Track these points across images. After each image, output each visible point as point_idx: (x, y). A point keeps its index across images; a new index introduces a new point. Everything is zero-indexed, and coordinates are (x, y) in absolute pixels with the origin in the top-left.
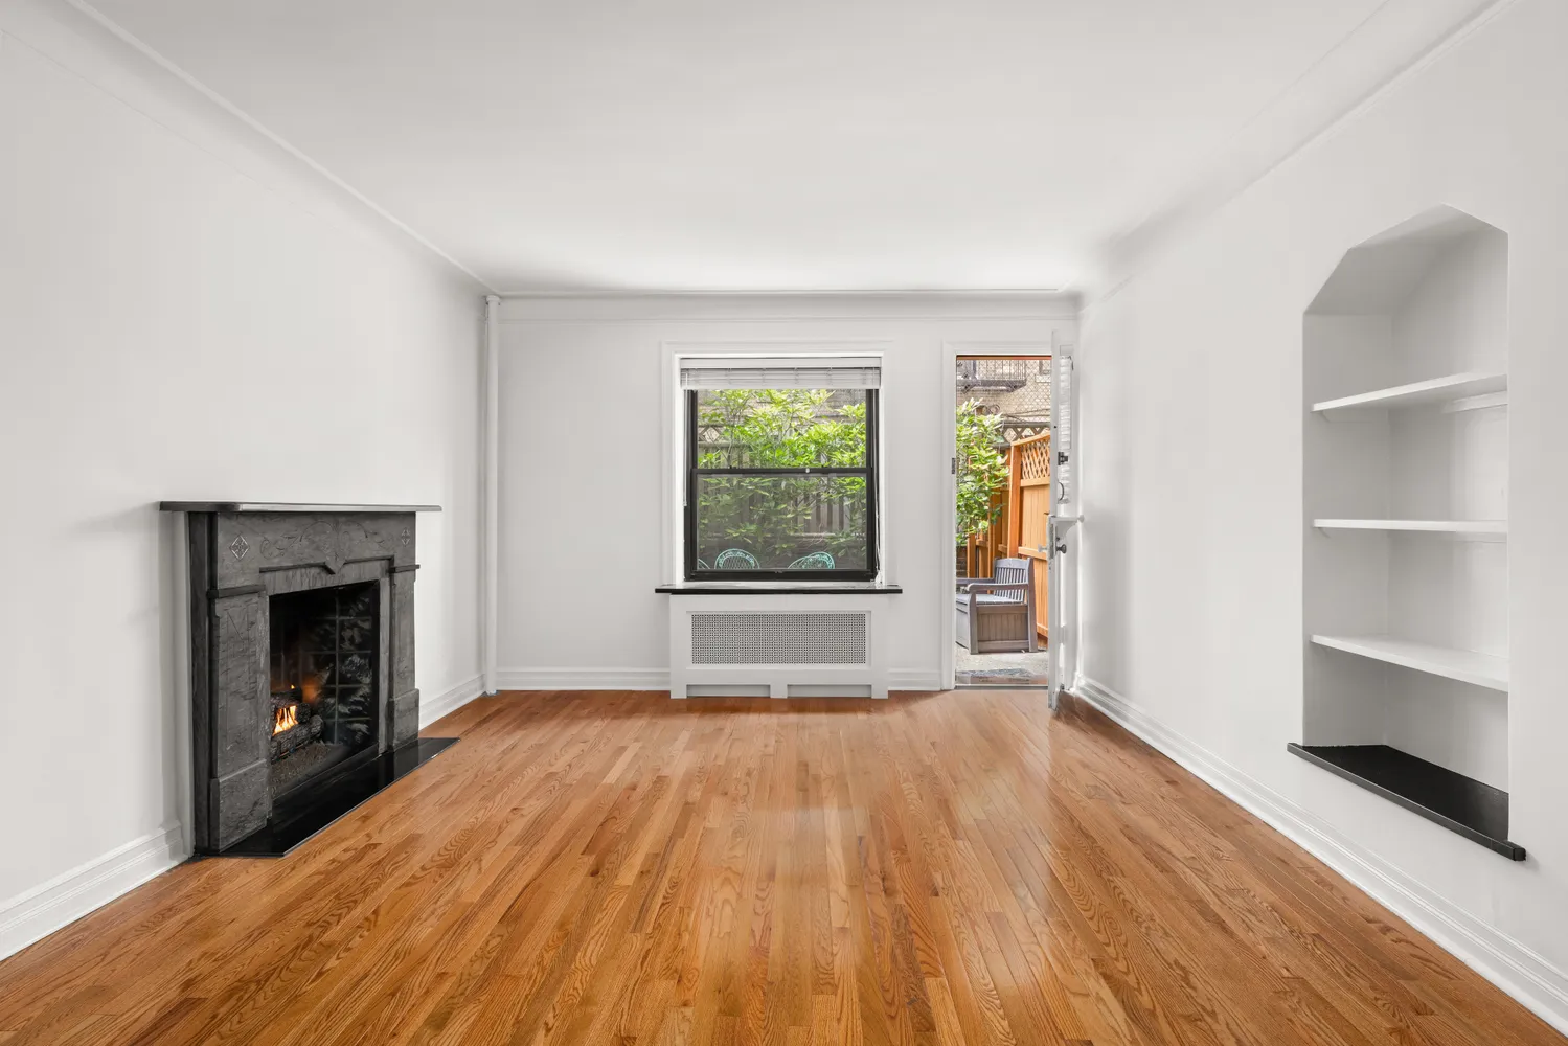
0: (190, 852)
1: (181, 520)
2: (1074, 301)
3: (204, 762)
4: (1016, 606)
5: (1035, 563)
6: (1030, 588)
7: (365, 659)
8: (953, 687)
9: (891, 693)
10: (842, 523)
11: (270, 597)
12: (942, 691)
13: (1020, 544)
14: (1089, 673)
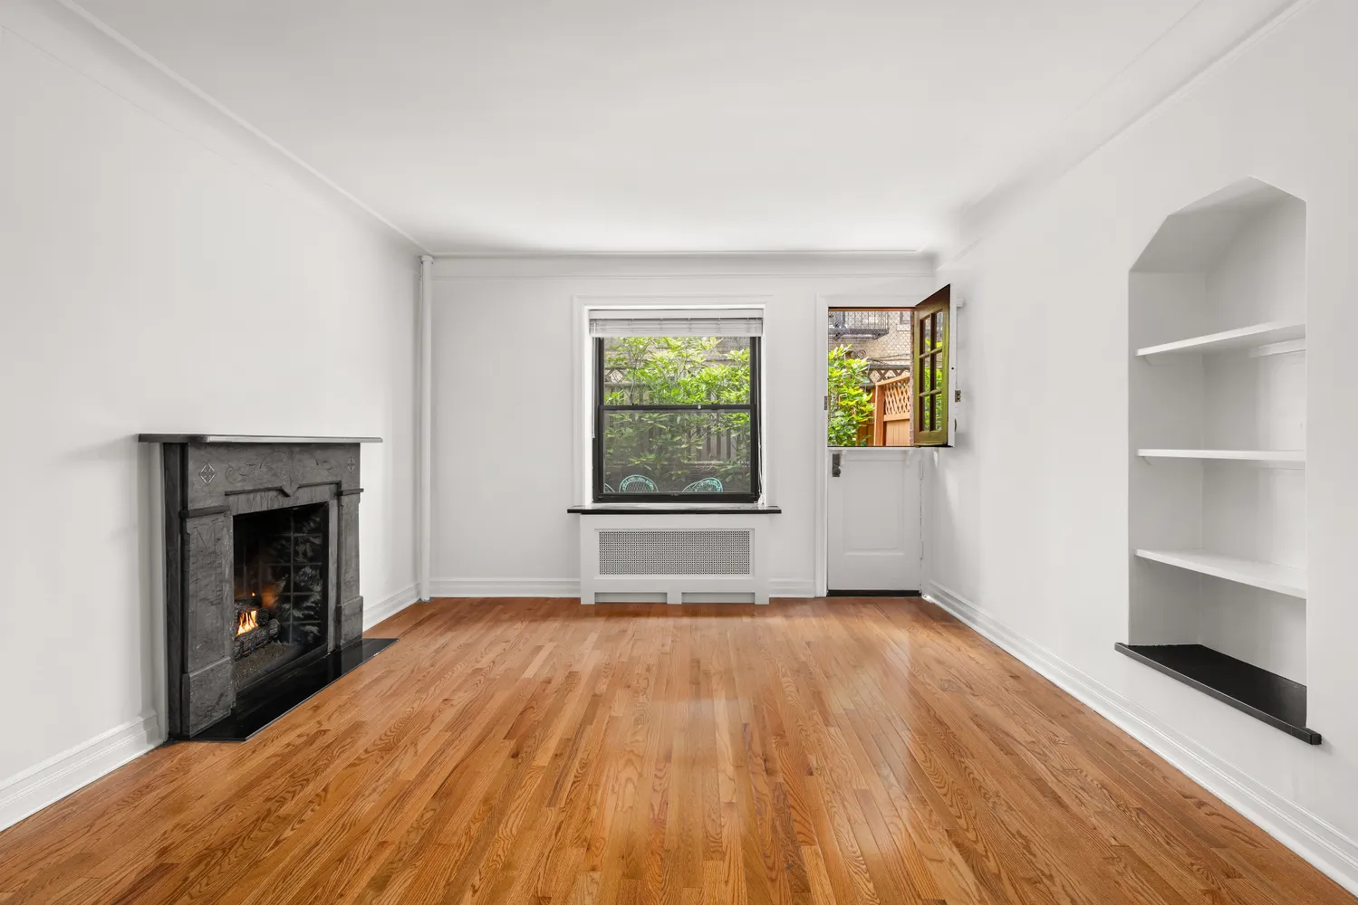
0: (164, 737)
1: (157, 450)
2: (929, 259)
3: (177, 659)
7: (316, 570)
9: (772, 600)
10: (729, 453)
11: (235, 517)
12: (816, 598)
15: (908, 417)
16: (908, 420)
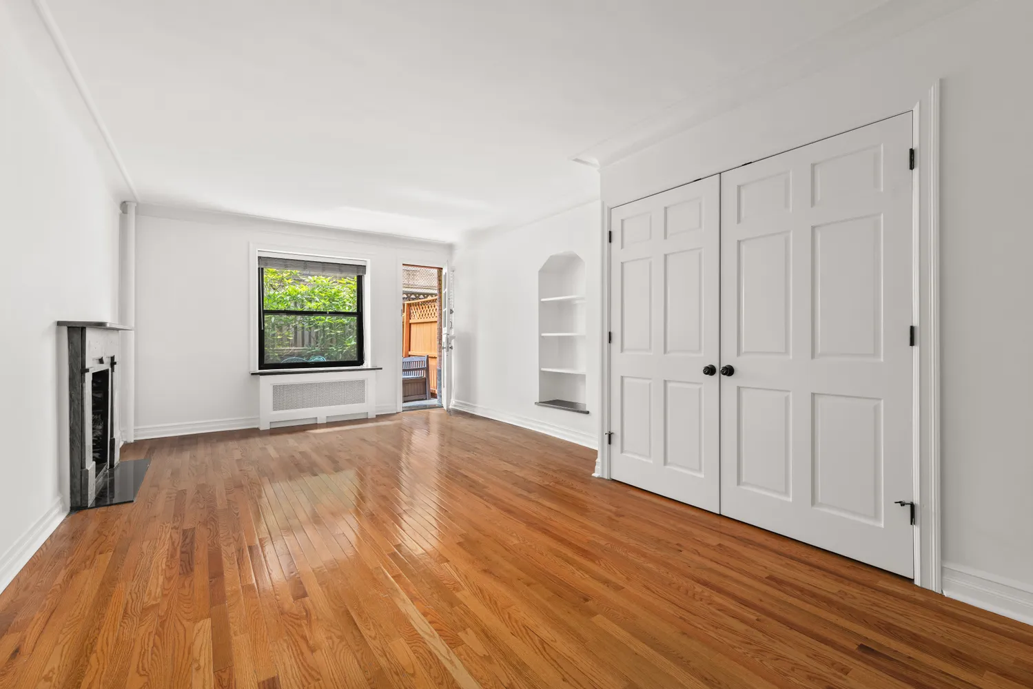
0: (69, 509)
1: (65, 330)
2: (450, 247)
3: (77, 461)
4: (421, 379)
5: (430, 359)
6: (427, 369)
7: (98, 415)
8: (400, 409)
9: (376, 415)
10: (310, 342)
11: (93, 374)
12: (397, 413)
13: (409, 350)
14: (457, 398)
15: (436, 320)
16: (436, 322)
